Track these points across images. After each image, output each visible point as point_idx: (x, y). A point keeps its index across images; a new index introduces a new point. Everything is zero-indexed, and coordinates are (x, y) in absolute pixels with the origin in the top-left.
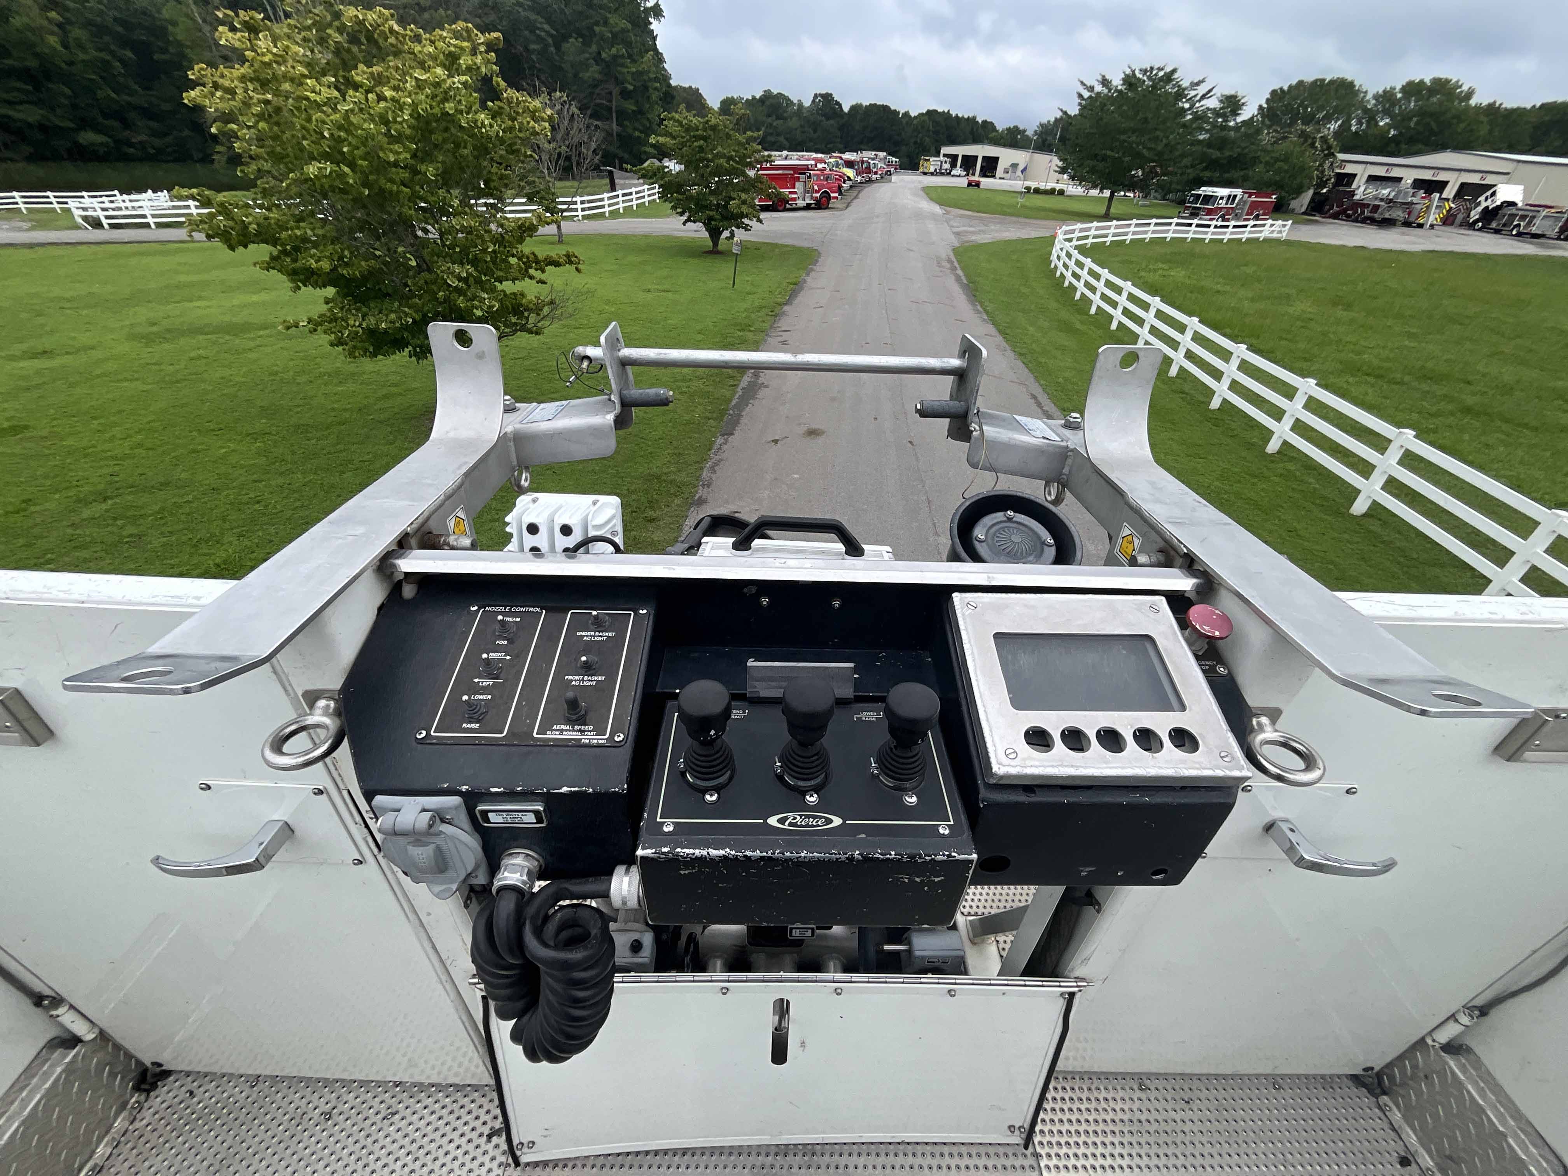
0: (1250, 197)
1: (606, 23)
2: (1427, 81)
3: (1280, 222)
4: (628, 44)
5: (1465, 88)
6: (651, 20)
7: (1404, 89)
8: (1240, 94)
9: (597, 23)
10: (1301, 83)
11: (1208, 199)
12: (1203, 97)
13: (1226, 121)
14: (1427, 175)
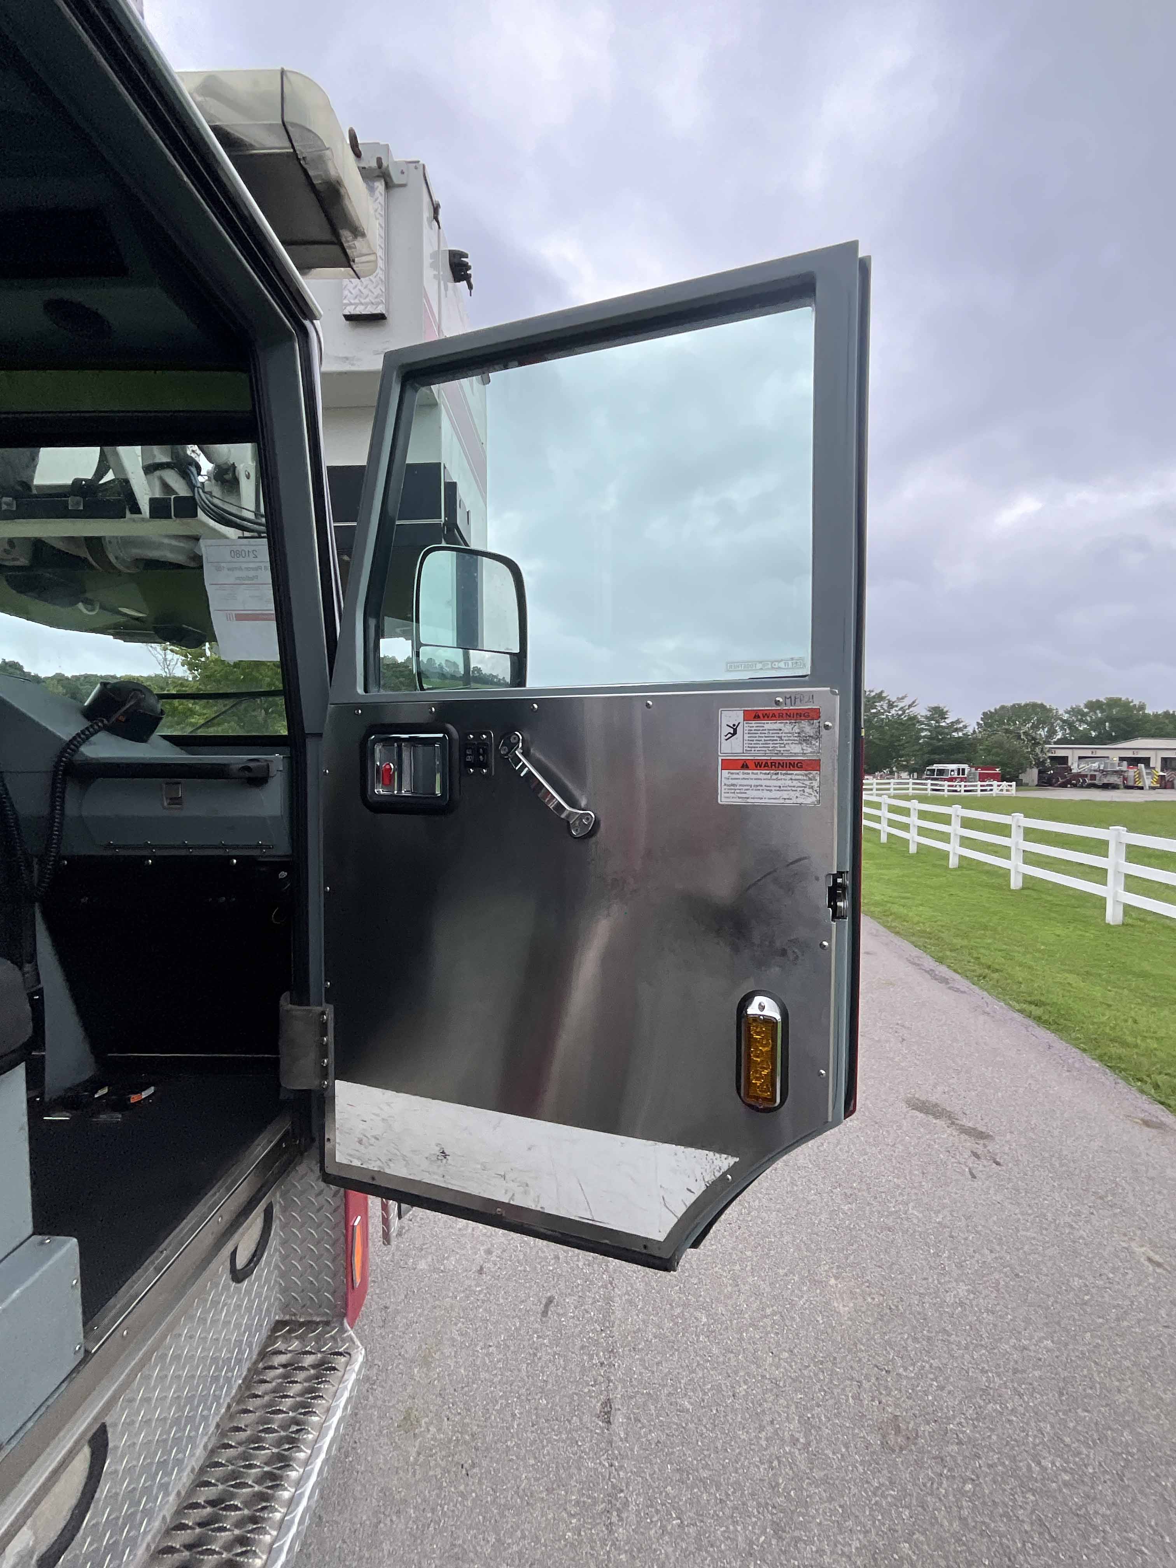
0: (976, 770)
2: (1102, 699)
3: (1004, 783)
5: (1136, 702)
7: (1086, 706)
8: (941, 705)
10: (1003, 708)
11: (941, 772)
12: (910, 706)
13: (937, 722)
14: (1129, 754)
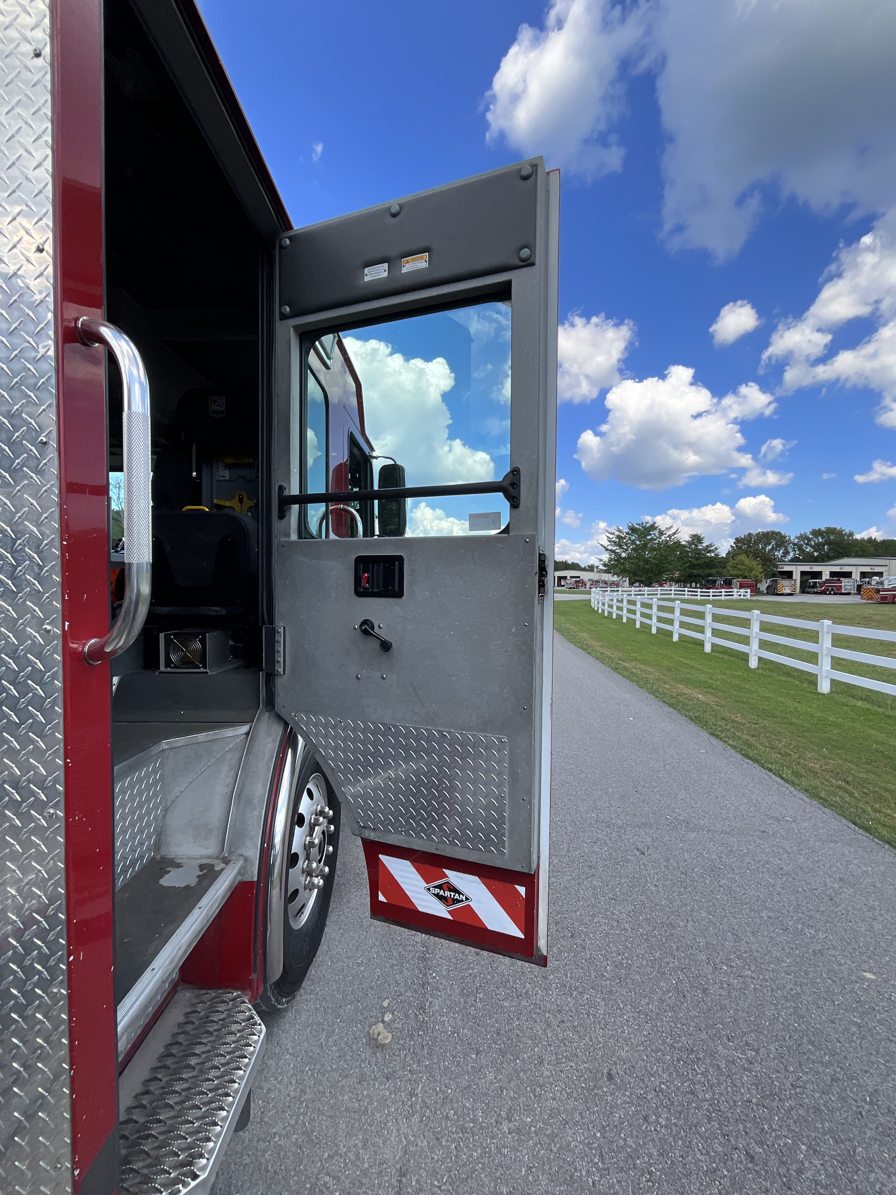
2: (823, 529)
3: (742, 590)
5: (847, 531)
7: (811, 533)
8: (699, 534)
13: (696, 546)
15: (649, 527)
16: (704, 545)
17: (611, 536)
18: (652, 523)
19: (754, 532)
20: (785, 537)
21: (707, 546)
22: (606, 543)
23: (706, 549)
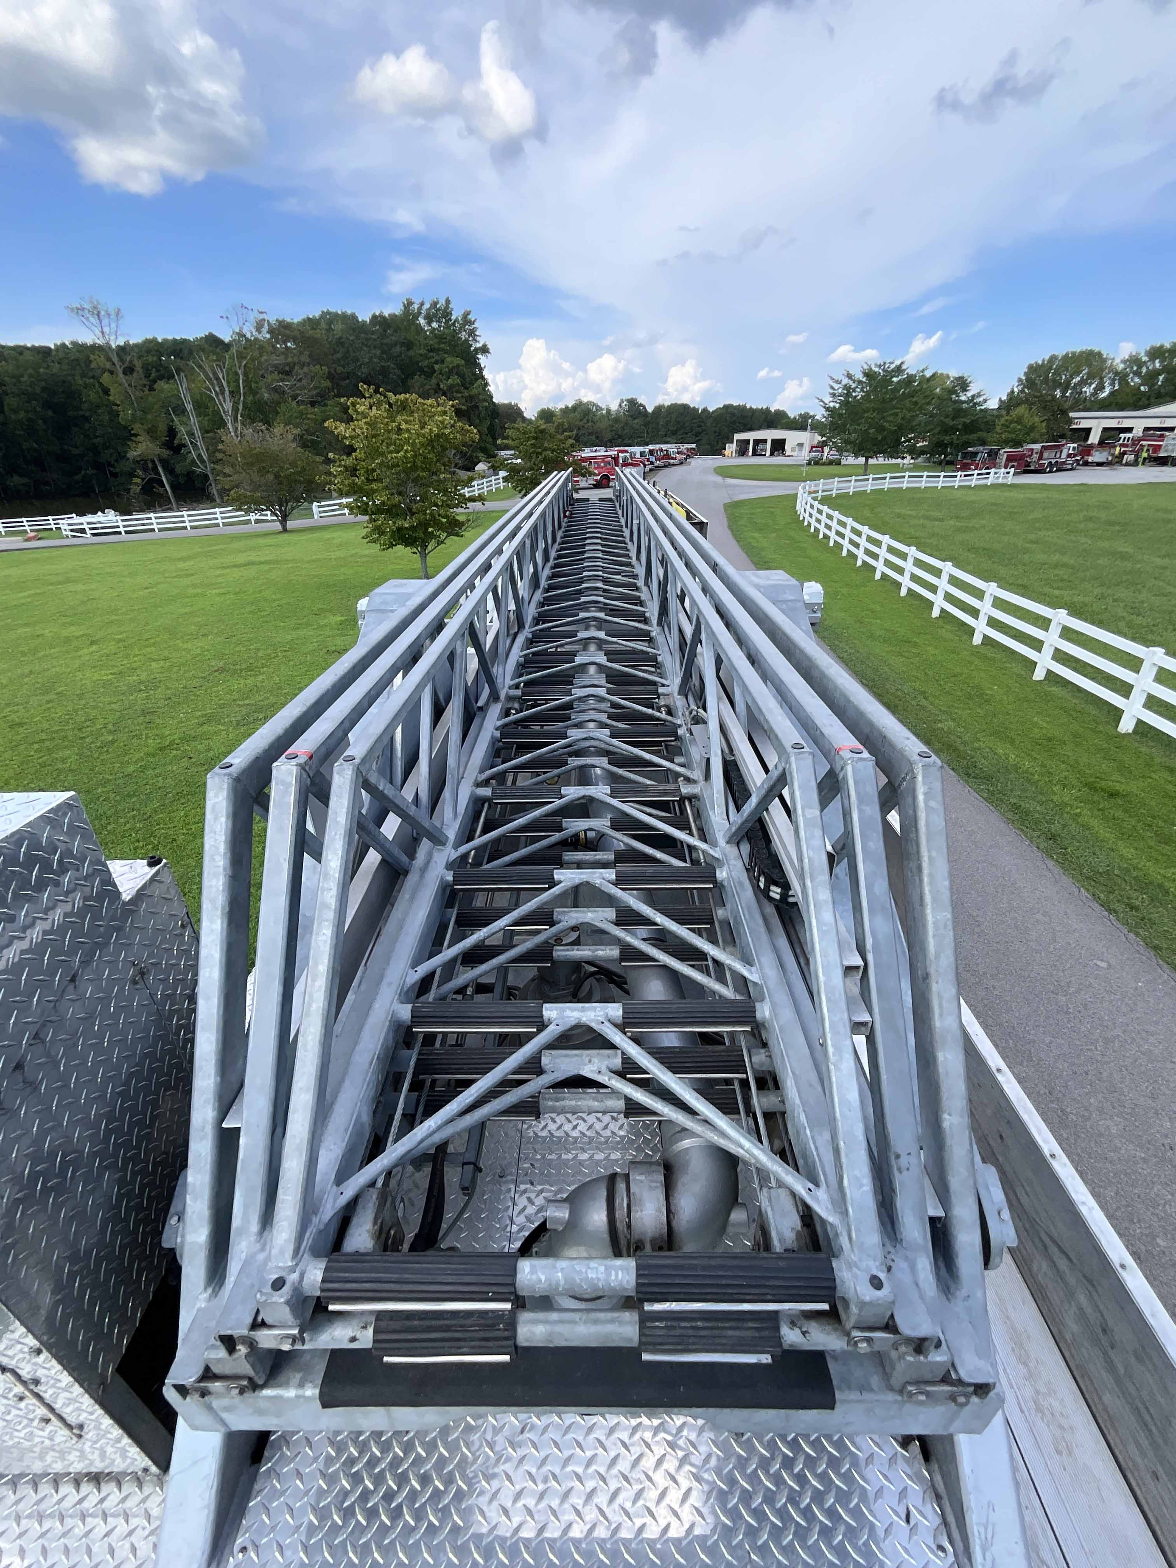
1: (443, 362)
2: (1167, 345)
3: (1003, 470)
4: (461, 376)
6: (479, 356)
7: (1147, 353)
9: (436, 363)
10: (1053, 358)
14: (1157, 423)
15: (893, 371)
16: (969, 394)
17: (836, 386)
18: (898, 362)
19: (1061, 353)
20: (1105, 360)
21: (973, 396)
22: (828, 399)
23: (972, 400)
